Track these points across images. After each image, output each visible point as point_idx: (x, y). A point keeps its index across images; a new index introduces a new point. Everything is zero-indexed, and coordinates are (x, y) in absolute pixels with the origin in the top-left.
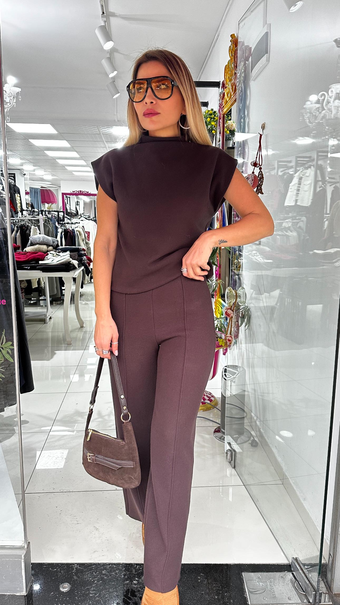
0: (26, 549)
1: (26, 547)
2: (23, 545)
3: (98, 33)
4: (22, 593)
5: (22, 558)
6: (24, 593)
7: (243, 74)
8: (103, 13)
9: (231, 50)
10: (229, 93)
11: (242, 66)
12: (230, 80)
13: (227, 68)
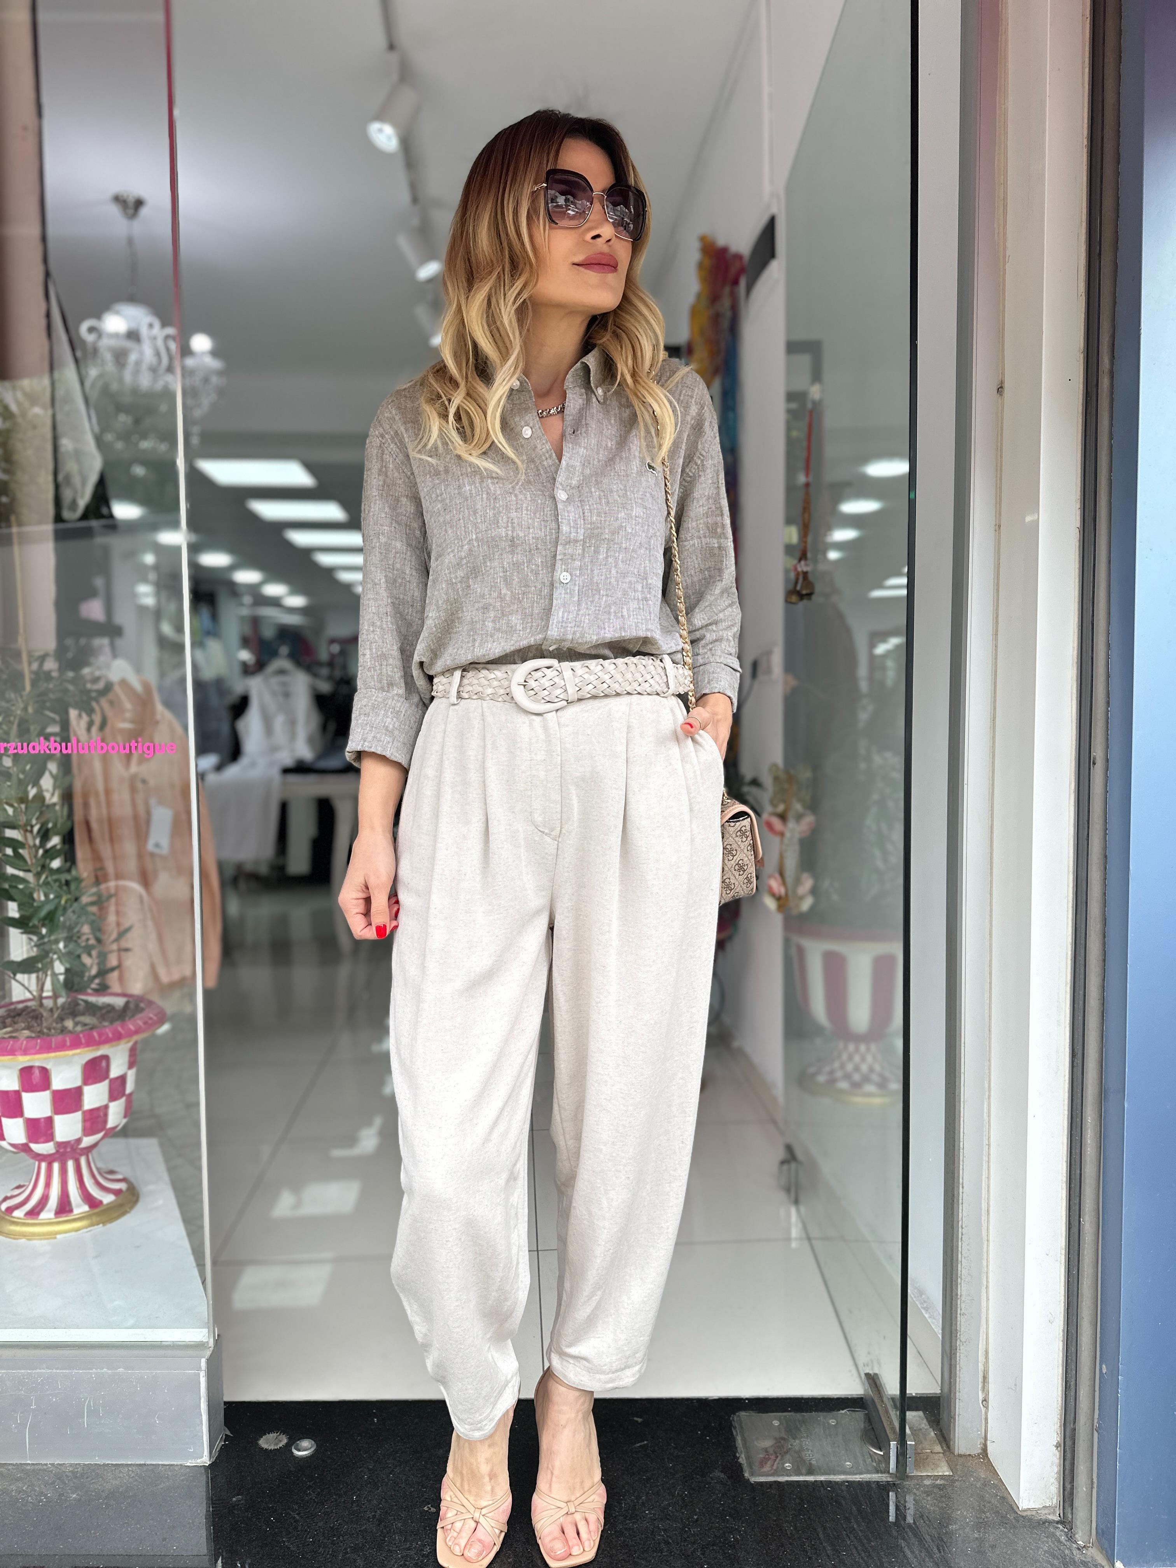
0: (211, 1349)
1: (211, 1343)
2: (205, 1340)
3: (405, 245)
4: (199, 1461)
5: (200, 1368)
6: (205, 1459)
7: (729, 314)
8: (415, 200)
9: (701, 267)
10: (700, 363)
11: (725, 300)
12: (702, 333)
13: (695, 310)
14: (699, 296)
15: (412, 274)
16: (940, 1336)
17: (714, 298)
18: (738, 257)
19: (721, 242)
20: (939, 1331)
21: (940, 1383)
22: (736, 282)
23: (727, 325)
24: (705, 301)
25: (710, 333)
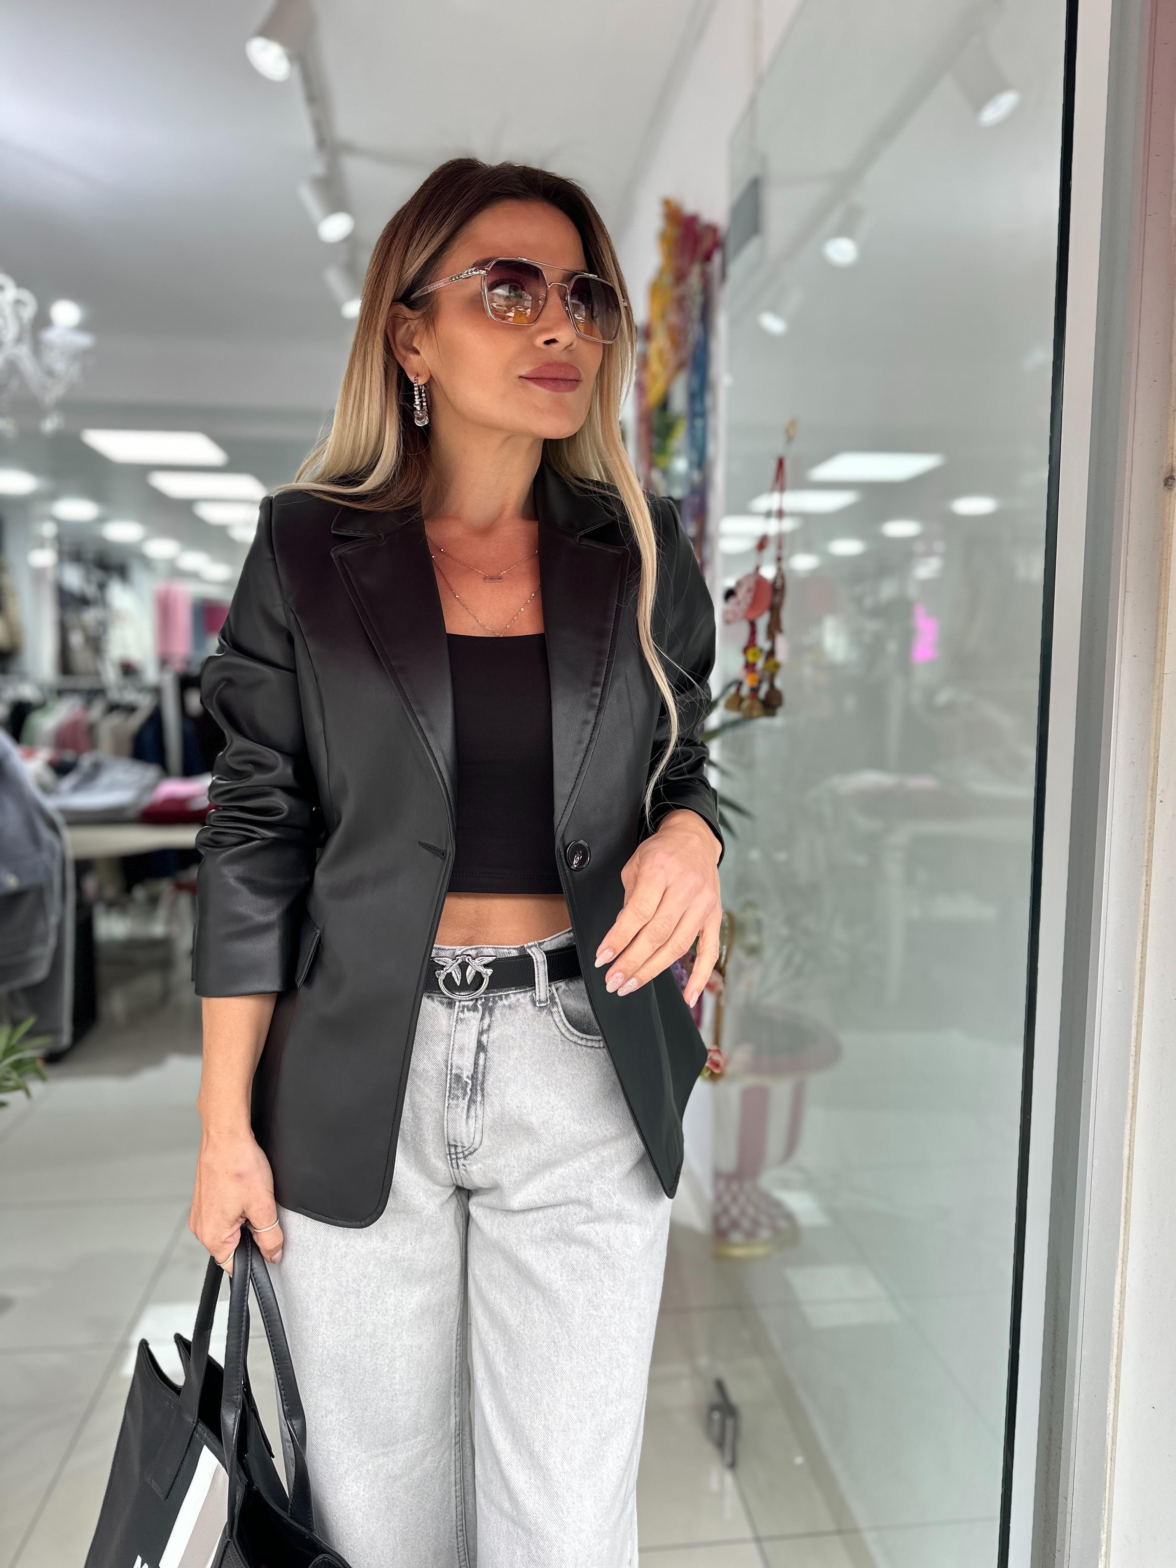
3: (307, 195)
7: (699, 300)
8: (320, 143)
9: (664, 237)
10: (661, 353)
11: (694, 279)
12: (663, 316)
13: (655, 289)
14: (661, 273)
15: (315, 232)
17: (680, 277)
18: (712, 229)
19: (690, 208)
22: (708, 258)
23: (696, 313)
24: (668, 279)
25: (674, 318)
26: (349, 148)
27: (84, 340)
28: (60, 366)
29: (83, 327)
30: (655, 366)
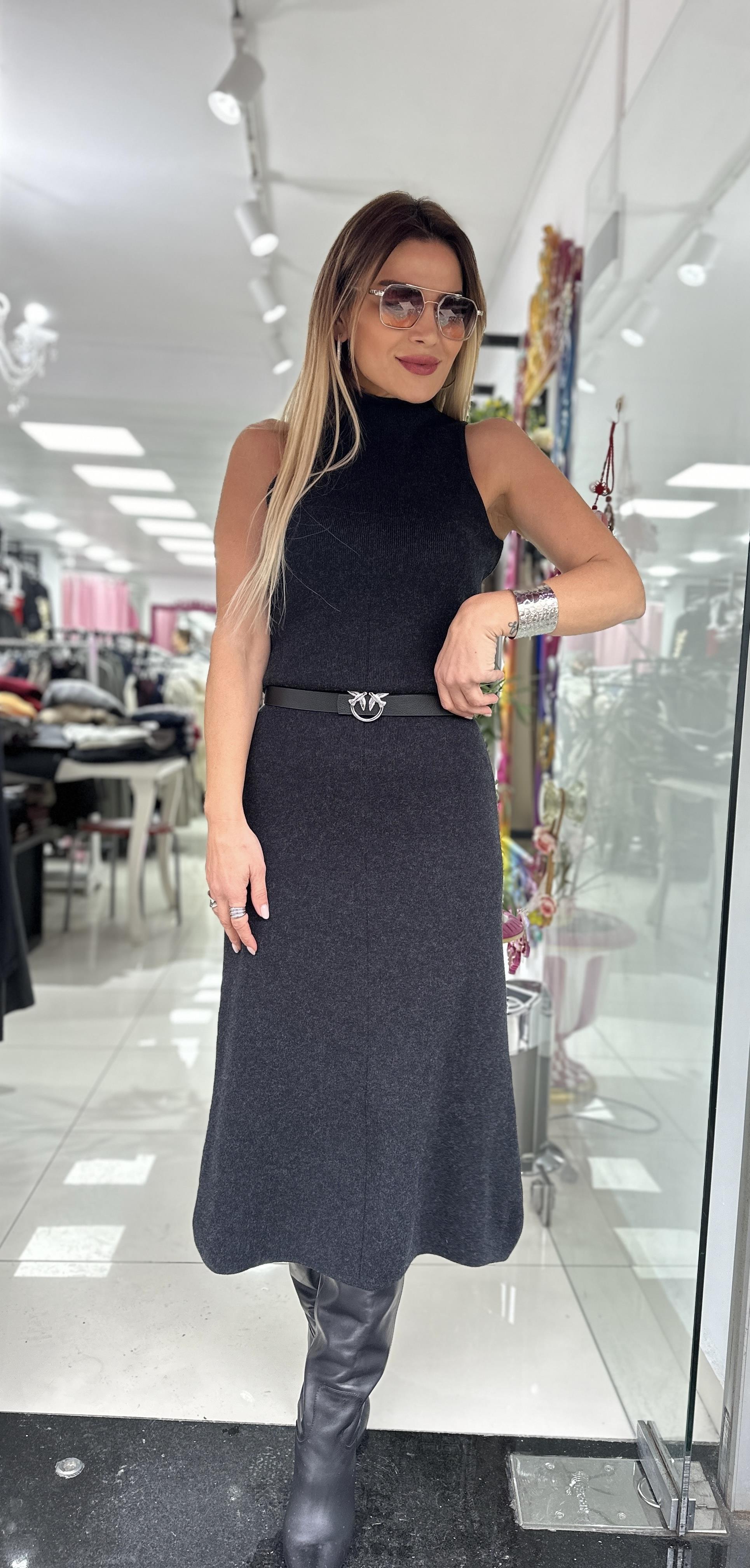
3: (242, 218)
7: (569, 311)
8: (255, 173)
9: (543, 259)
10: (537, 358)
11: (566, 294)
12: (541, 327)
13: (535, 301)
14: (540, 288)
15: (247, 248)
16: (723, 1386)
17: (556, 293)
19: (566, 235)
20: (722, 1379)
21: (720, 1432)
22: (577, 278)
23: (567, 321)
24: (546, 294)
25: (549, 328)
26: (278, 178)
27: (50, 336)
28: (25, 359)
29: (48, 326)
30: (532, 368)
